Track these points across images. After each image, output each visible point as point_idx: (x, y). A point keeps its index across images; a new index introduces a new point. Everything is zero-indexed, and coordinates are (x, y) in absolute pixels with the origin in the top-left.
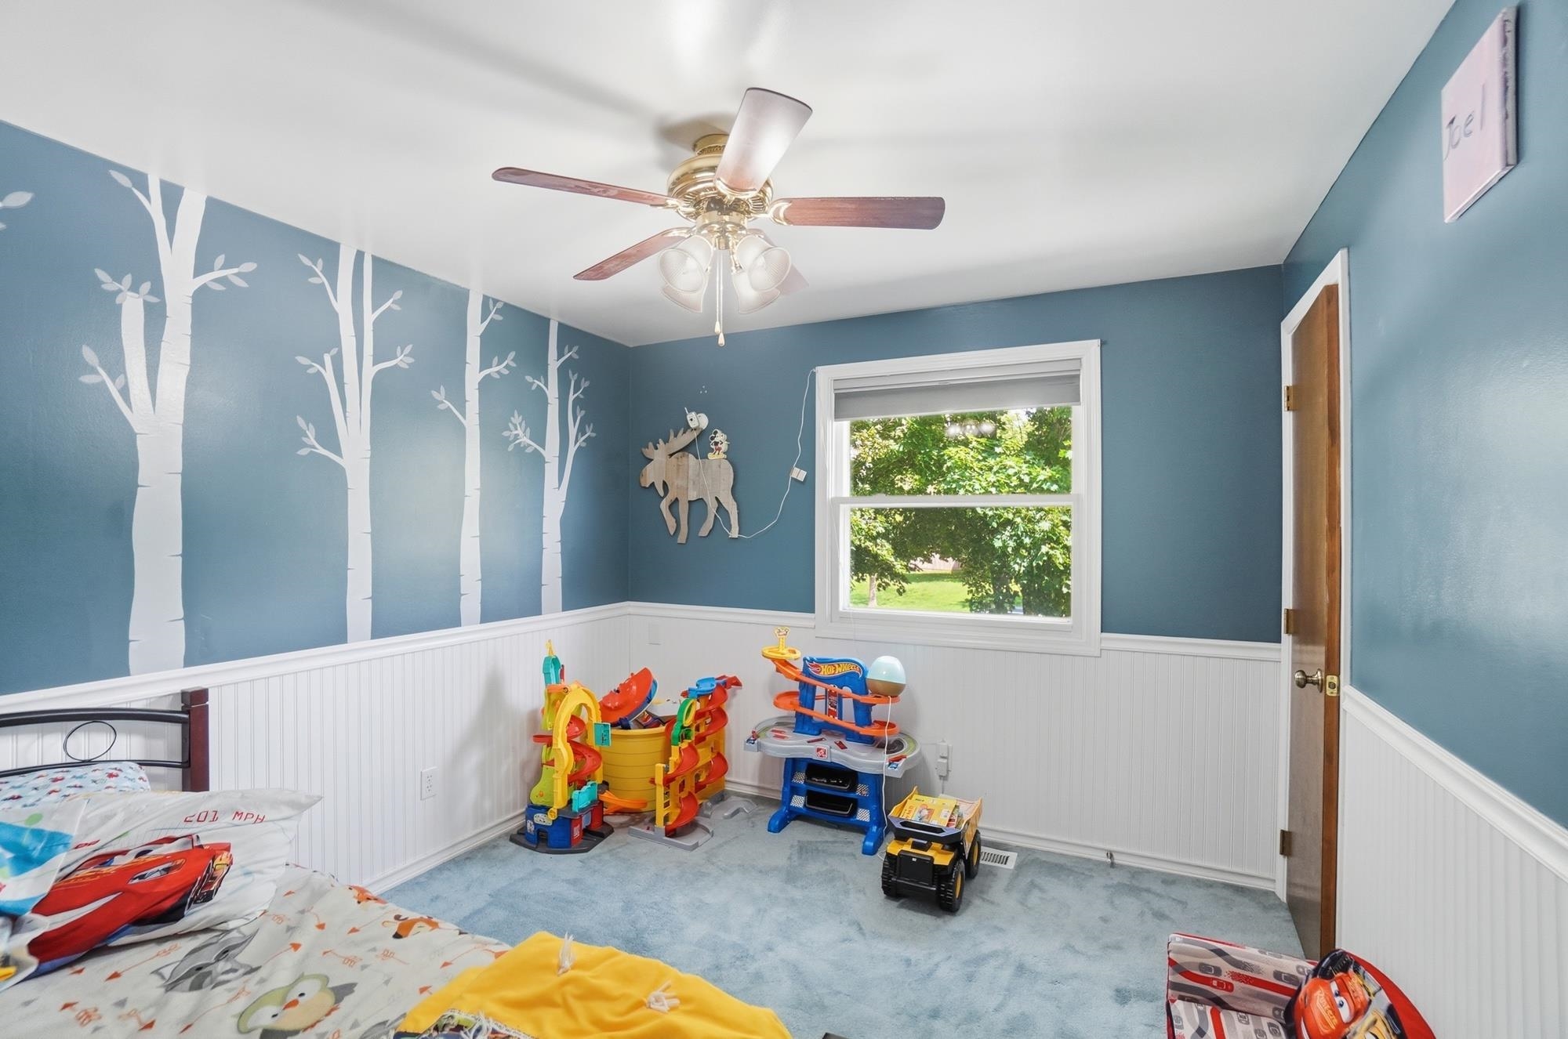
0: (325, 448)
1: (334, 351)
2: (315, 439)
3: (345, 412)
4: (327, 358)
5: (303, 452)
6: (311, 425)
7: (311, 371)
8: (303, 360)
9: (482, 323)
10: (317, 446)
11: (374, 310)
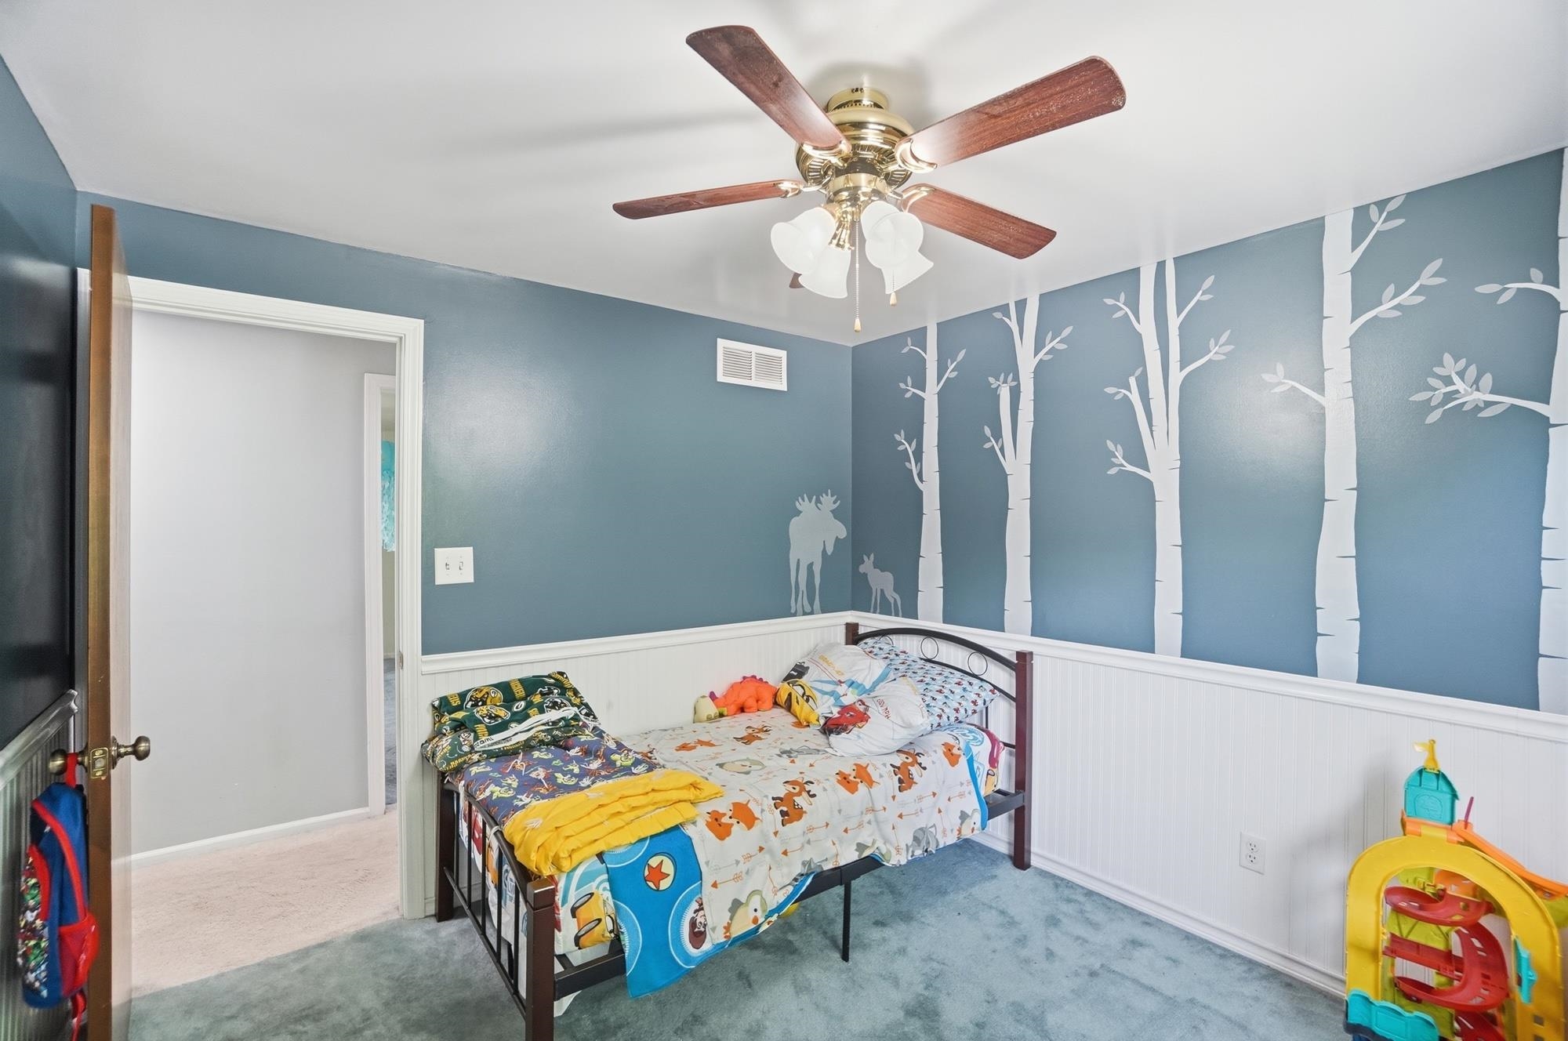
0: (1131, 465)
1: (1138, 372)
2: (1123, 458)
3: (1151, 425)
4: (1132, 381)
5: (1113, 471)
6: (1119, 447)
7: (1118, 397)
8: (1110, 390)
9: (1353, 250)
10: (1125, 464)
11: (1179, 314)
